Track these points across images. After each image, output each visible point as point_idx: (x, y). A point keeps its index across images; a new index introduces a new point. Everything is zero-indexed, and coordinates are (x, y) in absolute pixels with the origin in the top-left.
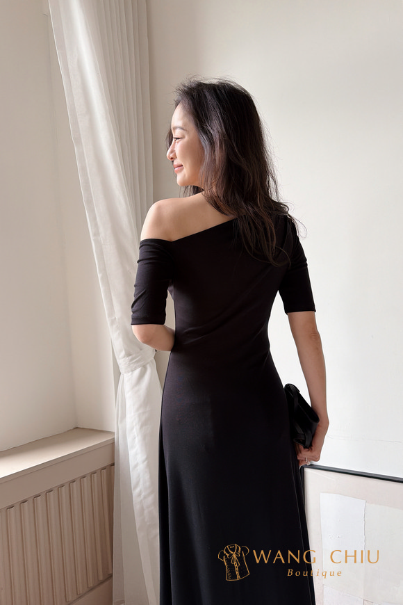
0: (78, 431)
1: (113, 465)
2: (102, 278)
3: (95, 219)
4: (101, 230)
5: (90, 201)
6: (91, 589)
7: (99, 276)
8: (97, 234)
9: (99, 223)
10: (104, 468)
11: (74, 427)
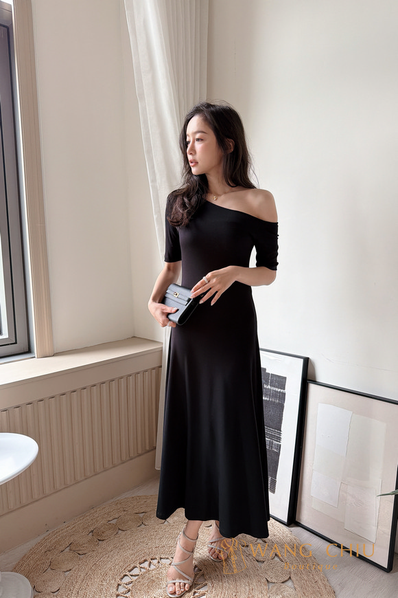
0: (134, 339)
1: (161, 367)
2: (157, 219)
3: (153, 167)
4: (158, 177)
5: (149, 151)
6: (140, 455)
7: (155, 217)
8: (154, 180)
9: (156, 171)
10: (154, 369)
11: (133, 336)
